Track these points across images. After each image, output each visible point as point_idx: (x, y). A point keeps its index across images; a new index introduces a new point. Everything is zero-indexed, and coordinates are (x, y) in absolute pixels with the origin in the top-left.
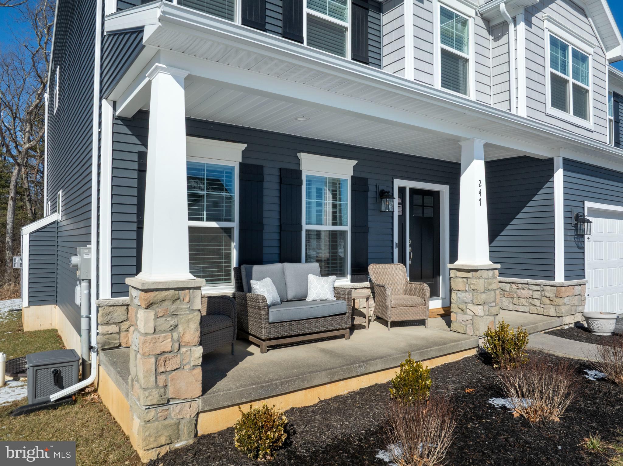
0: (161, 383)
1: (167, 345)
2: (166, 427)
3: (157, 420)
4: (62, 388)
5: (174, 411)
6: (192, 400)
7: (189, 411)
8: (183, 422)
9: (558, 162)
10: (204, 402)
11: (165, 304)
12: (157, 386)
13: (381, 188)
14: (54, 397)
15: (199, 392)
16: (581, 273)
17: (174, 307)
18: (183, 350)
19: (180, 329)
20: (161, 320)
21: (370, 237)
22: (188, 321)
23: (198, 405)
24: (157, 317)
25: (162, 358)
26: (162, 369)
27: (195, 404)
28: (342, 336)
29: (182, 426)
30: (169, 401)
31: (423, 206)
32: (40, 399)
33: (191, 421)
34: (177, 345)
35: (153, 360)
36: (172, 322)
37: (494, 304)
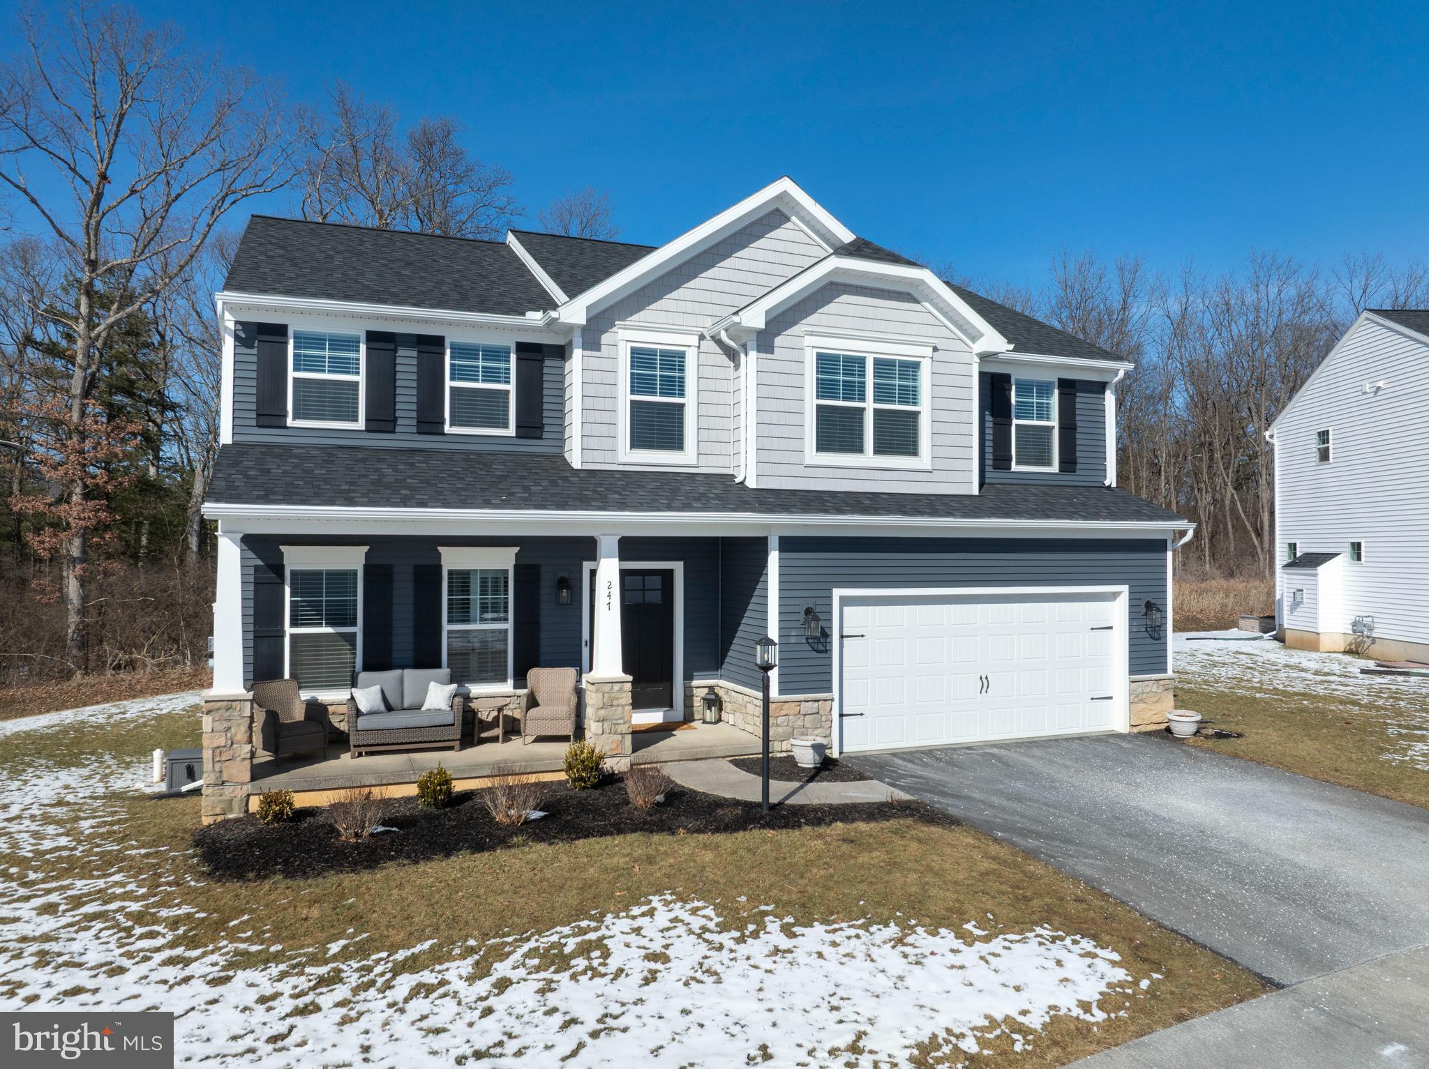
0: (217, 769)
1: (222, 742)
2: (220, 801)
3: (214, 795)
4: (194, 780)
5: (228, 791)
6: (242, 784)
7: (241, 792)
8: (235, 800)
9: (773, 543)
10: (253, 786)
11: (220, 712)
12: (214, 771)
13: (560, 575)
14: (184, 789)
15: (248, 778)
16: (826, 684)
17: (227, 714)
18: (235, 746)
19: (233, 730)
20: (217, 723)
21: (543, 635)
22: (239, 725)
23: (248, 788)
24: (214, 721)
25: (218, 751)
26: (218, 759)
27: (245, 788)
28: (451, 748)
29: (234, 803)
30: (223, 782)
31: (644, 590)
32: (174, 790)
33: (241, 800)
34: (230, 742)
35: (211, 752)
36: (226, 725)
37: (621, 721)
